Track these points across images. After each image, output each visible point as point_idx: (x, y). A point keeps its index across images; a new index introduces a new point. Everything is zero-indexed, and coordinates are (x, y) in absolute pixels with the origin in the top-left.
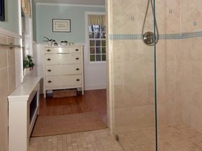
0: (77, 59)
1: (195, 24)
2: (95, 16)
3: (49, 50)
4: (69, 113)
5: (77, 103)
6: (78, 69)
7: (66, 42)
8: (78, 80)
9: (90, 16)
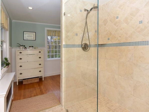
0: (40, 58)
1: (109, 39)
2: (51, 31)
3: (21, 53)
4: (35, 96)
5: (39, 86)
6: (40, 64)
7: (32, 47)
8: (40, 71)
9: (48, 31)
